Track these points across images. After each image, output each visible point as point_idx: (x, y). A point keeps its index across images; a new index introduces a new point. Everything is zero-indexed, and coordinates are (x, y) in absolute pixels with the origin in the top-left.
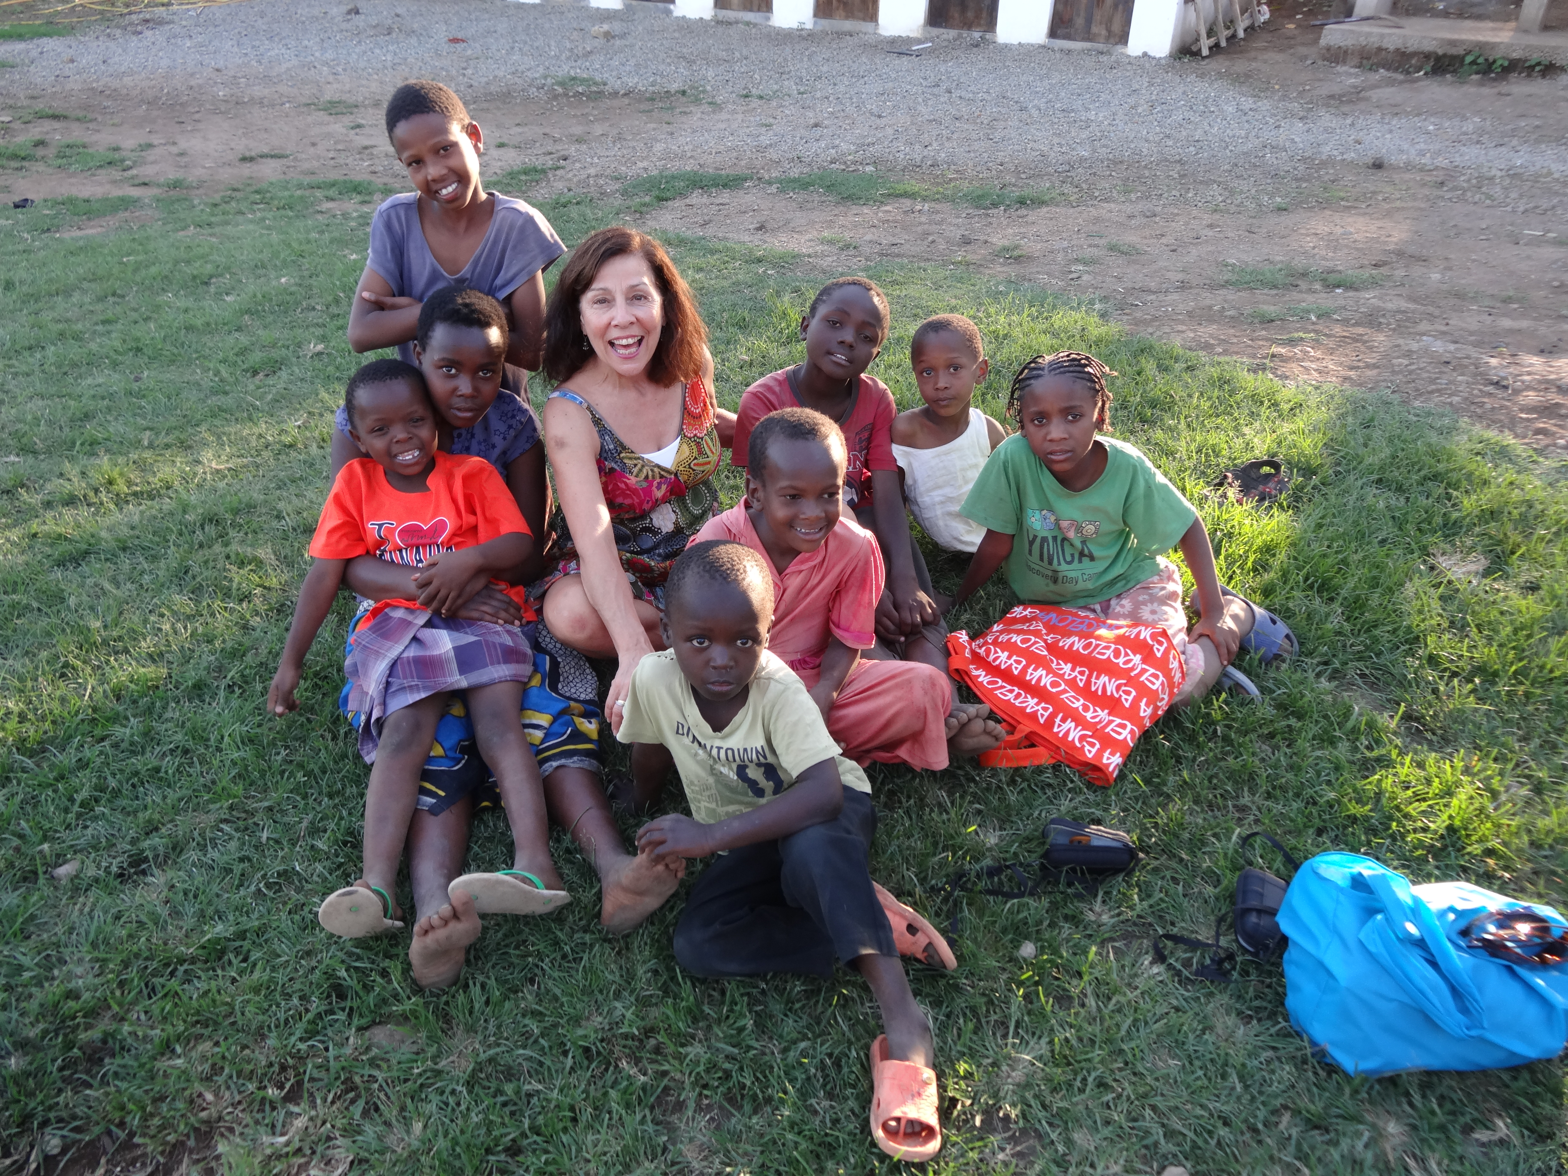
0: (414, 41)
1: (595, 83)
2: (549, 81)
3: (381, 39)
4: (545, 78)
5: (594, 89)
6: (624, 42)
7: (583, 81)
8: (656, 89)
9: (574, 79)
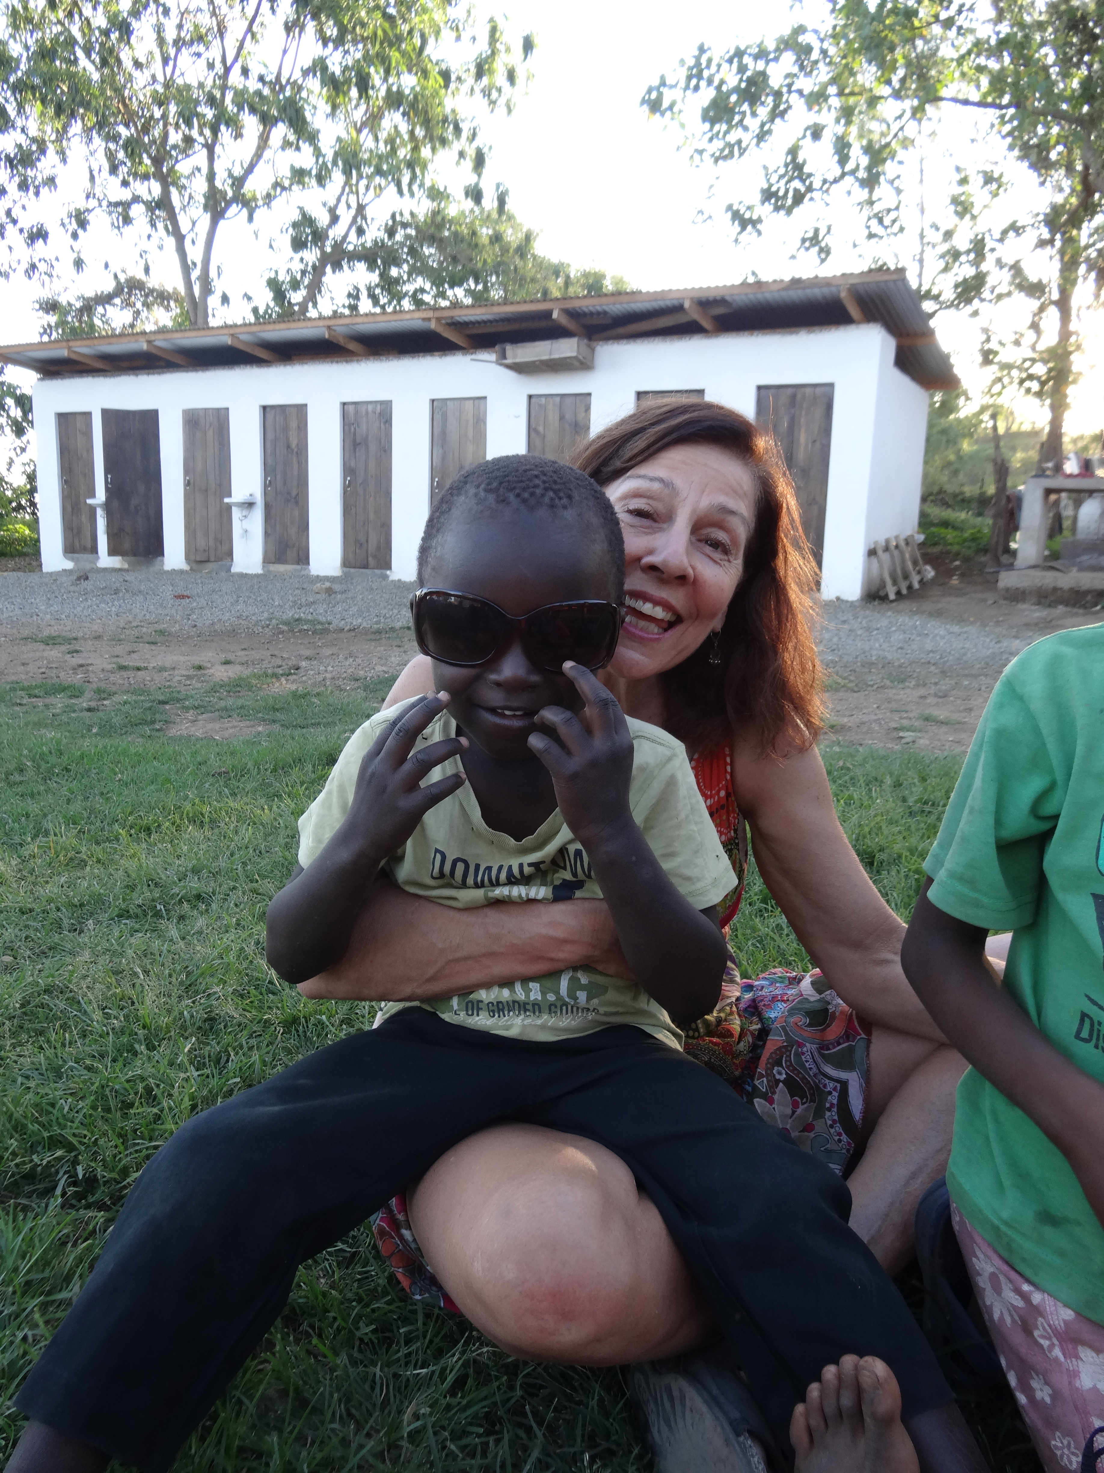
0: (141, 598)
1: (320, 623)
2: (274, 621)
3: (107, 598)
4: (270, 619)
5: (319, 627)
6: (344, 596)
7: (307, 621)
8: (381, 626)
9: (298, 620)
